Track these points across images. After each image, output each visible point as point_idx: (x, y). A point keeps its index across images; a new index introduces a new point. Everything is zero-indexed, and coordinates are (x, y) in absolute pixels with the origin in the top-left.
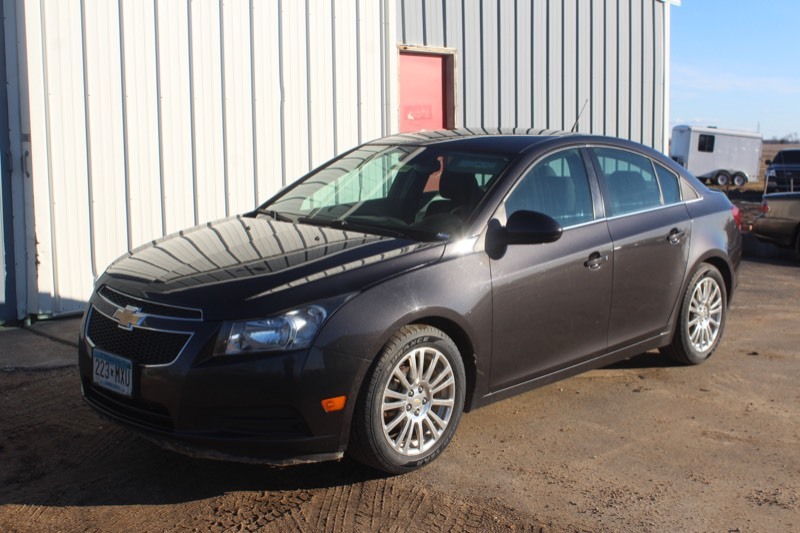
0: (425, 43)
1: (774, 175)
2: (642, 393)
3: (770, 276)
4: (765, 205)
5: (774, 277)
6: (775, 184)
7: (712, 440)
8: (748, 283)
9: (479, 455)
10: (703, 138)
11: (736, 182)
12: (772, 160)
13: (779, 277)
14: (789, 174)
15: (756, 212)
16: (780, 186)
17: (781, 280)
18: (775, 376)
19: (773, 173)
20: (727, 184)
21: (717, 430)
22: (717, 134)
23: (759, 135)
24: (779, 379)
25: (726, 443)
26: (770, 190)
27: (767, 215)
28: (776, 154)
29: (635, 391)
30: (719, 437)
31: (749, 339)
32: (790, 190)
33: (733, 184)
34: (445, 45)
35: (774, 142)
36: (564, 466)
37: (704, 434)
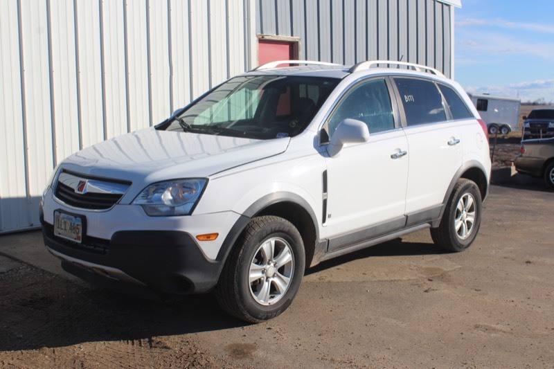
0: (277, 34)
1: (529, 126)
2: (430, 293)
3: (526, 199)
4: (522, 148)
5: (529, 199)
6: (529, 133)
7: (482, 333)
8: (511, 204)
9: (300, 347)
10: (480, 102)
11: (503, 132)
12: (527, 116)
13: (532, 200)
14: (539, 126)
15: (516, 152)
16: (534, 134)
17: (534, 202)
18: (530, 278)
19: (528, 125)
20: (496, 133)
21: (486, 324)
22: (489, 98)
23: (518, 99)
24: (534, 281)
25: (493, 335)
26: (526, 137)
27: (524, 155)
28: (530, 112)
29: (425, 291)
30: (487, 329)
31: (511, 248)
32: (540, 138)
33: (501, 133)
34: (292, 35)
35: (529, 104)
36: (367, 356)
37: (477, 327)
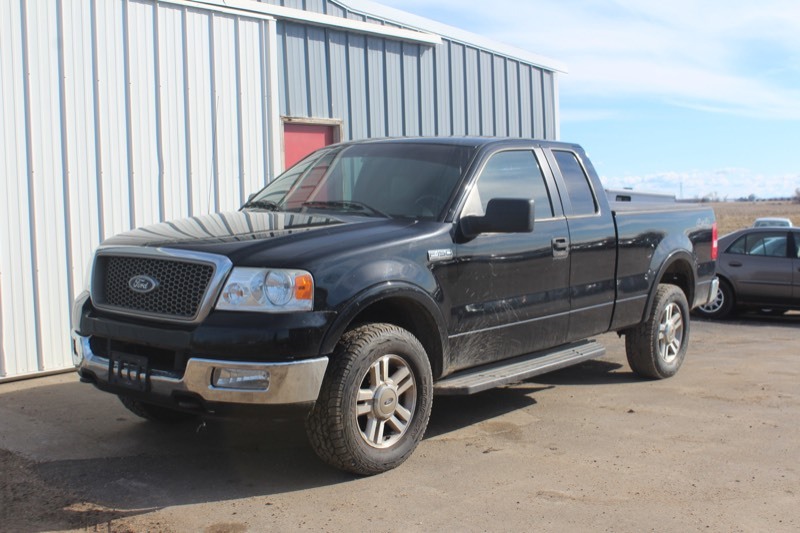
0: (310, 114)
2: (490, 455)
7: (545, 501)
18: (627, 432)
21: (553, 490)
22: (633, 194)
25: (558, 503)
29: (485, 452)
30: (552, 496)
34: (331, 116)
35: (696, 200)
37: (539, 494)
